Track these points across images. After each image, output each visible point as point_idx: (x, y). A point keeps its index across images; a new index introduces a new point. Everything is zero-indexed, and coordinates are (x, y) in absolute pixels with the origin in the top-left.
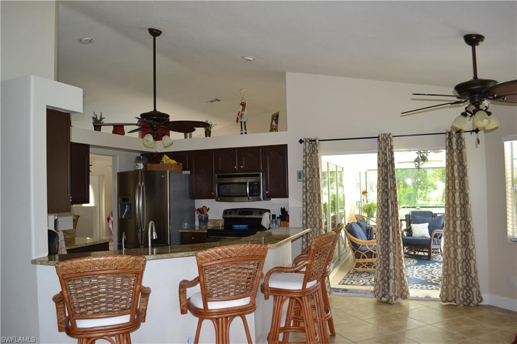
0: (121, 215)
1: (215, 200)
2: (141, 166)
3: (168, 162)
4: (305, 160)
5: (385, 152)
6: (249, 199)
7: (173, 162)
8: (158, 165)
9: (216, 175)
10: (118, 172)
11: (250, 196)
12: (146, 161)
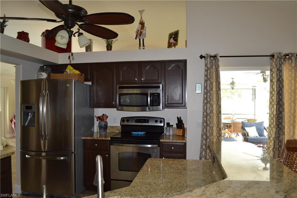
0: (25, 122)
1: (116, 109)
2: (44, 75)
3: (72, 72)
4: (206, 74)
5: (280, 68)
6: (149, 109)
7: (77, 72)
8: (61, 74)
9: (118, 86)
10: (21, 80)
11: (151, 106)
12: (50, 71)
